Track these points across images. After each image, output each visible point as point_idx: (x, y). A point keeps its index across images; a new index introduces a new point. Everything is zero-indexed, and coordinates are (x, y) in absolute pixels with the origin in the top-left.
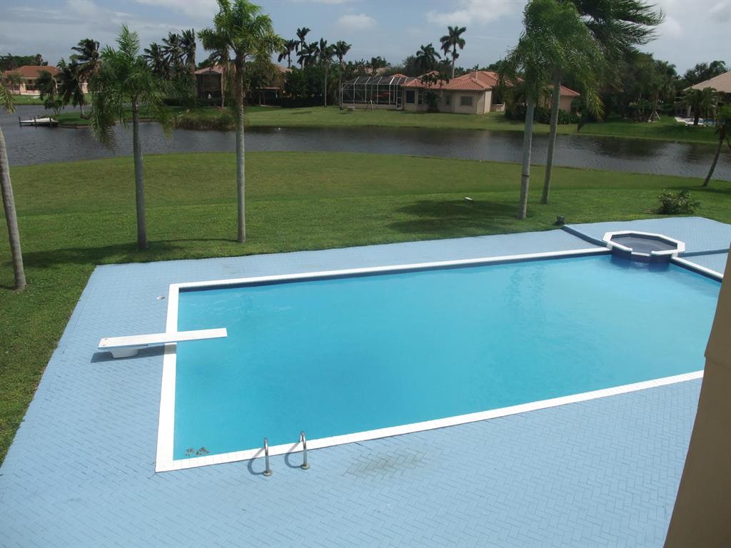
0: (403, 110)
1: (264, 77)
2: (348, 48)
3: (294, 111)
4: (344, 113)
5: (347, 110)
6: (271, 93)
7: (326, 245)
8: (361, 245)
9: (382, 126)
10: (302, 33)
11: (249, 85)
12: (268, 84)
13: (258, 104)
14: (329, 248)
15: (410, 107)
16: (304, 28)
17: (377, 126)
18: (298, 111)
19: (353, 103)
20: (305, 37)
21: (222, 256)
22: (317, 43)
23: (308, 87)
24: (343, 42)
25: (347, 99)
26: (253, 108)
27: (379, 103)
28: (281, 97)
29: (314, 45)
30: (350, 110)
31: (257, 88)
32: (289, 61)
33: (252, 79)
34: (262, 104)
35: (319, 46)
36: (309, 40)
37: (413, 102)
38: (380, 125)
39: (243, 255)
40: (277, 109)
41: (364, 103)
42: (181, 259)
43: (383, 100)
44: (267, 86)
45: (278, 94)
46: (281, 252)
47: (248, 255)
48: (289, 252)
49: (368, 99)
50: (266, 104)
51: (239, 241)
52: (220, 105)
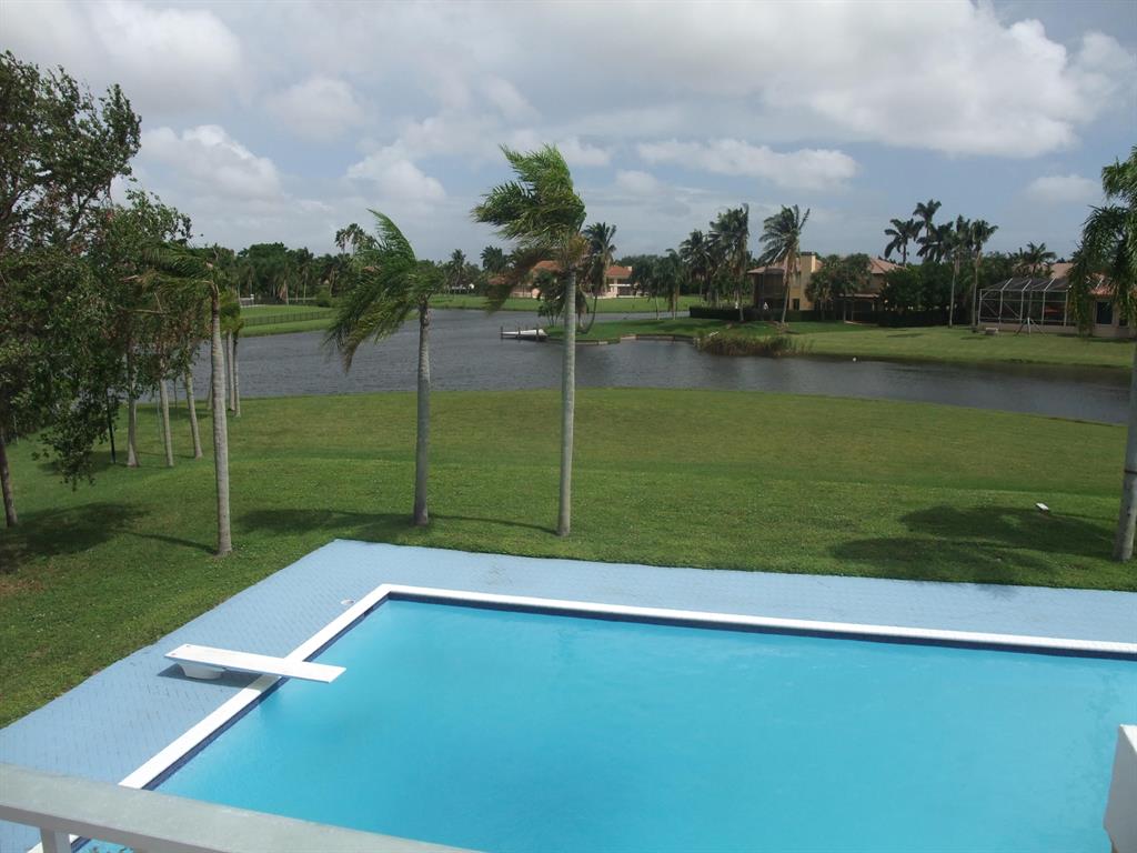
0: (1090, 335)
1: (853, 279)
2: (991, 230)
3: (898, 332)
4: (980, 339)
5: (983, 332)
6: (864, 303)
7: (681, 559)
8: (743, 570)
9: (1039, 362)
10: (928, 211)
11: (829, 289)
12: (859, 289)
13: (842, 319)
14: (685, 565)
15: (1103, 330)
16: (931, 203)
17: (1029, 362)
18: (907, 333)
19: (998, 321)
20: (934, 216)
21: (508, 554)
22: (951, 224)
23: (925, 293)
24: (983, 222)
25: (989, 314)
26: (834, 325)
27: (1046, 324)
28: (881, 309)
29: (945, 229)
30: (989, 333)
31: (842, 295)
32: (904, 254)
33: (834, 281)
34: (847, 319)
35: (954, 228)
36: (938, 220)
37: (1108, 321)
38: (1035, 360)
39: (540, 557)
40: (872, 328)
41: (1018, 322)
42: (450, 548)
43: (1055, 317)
44: (856, 291)
45: (876, 305)
46: (602, 560)
47: (548, 557)
48: (615, 562)
49: (1024, 317)
50: (855, 320)
51: (556, 532)
52: (779, 320)
